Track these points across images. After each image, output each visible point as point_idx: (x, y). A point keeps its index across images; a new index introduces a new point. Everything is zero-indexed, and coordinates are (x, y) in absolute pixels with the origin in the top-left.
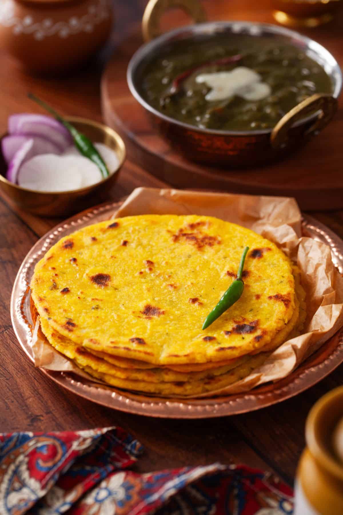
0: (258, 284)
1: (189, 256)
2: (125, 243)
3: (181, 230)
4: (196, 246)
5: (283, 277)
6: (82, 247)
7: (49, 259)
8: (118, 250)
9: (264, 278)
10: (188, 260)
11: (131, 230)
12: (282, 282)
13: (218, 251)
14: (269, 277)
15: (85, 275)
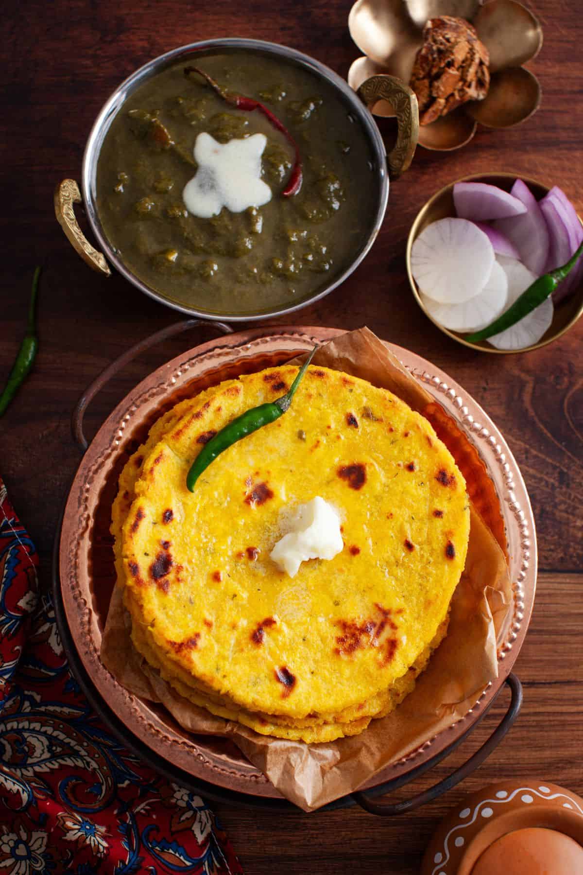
0: (233, 642)
1: (337, 604)
2: (409, 546)
3: (394, 627)
4: (349, 622)
5: (224, 676)
6: (434, 494)
7: (429, 440)
8: (401, 531)
9: (237, 654)
10: (332, 597)
11: (431, 569)
12: (217, 669)
13: (323, 640)
14: (235, 662)
15: (372, 461)
